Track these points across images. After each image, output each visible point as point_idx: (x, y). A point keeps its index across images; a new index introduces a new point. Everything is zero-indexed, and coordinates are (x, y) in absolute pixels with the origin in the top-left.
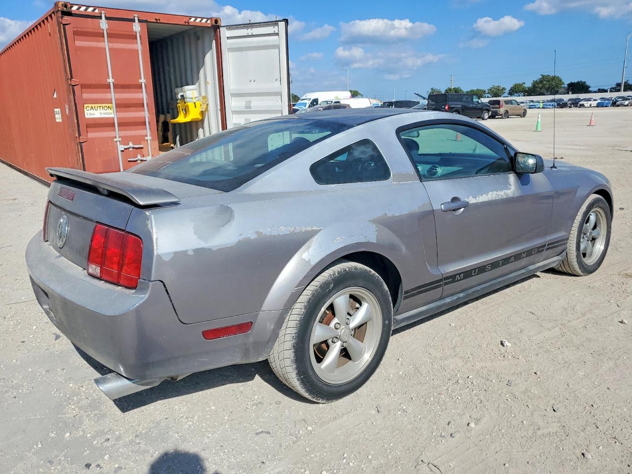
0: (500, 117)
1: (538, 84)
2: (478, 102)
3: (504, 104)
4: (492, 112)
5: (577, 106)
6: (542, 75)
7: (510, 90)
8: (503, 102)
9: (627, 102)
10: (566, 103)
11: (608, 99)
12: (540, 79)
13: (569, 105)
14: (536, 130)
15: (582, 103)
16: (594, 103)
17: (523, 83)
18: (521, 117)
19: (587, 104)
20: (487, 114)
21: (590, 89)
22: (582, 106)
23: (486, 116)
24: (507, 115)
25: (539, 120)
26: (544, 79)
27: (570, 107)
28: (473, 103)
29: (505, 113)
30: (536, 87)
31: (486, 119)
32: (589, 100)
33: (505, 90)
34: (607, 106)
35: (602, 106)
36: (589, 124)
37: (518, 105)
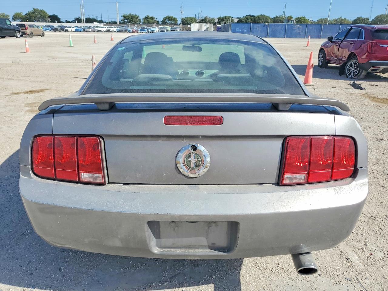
0: (28, 36)
1: (32, 14)
2: (10, 25)
3: (28, 27)
4: (22, 32)
5: (64, 31)
6: (33, 8)
7: (13, 17)
8: (27, 25)
9: (90, 30)
10: (57, 29)
11: (80, 27)
12: (33, 11)
13: (59, 30)
14: (70, 46)
15: (66, 29)
16: (74, 30)
17: (21, 13)
18: (42, 37)
19: (69, 29)
20: (19, 34)
21: (61, 20)
22: (67, 30)
23: (19, 35)
24: (32, 35)
25: (71, 39)
26: (35, 11)
27: (60, 31)
28: (7, 25)
29: (31, 34)
30: (31, 16)
31: (19, 38)
32: (70, 27)
33: (9, 16)
34: (80, 32)
35: (78, 32)
36: (94, 42)
37: (38, 28)
